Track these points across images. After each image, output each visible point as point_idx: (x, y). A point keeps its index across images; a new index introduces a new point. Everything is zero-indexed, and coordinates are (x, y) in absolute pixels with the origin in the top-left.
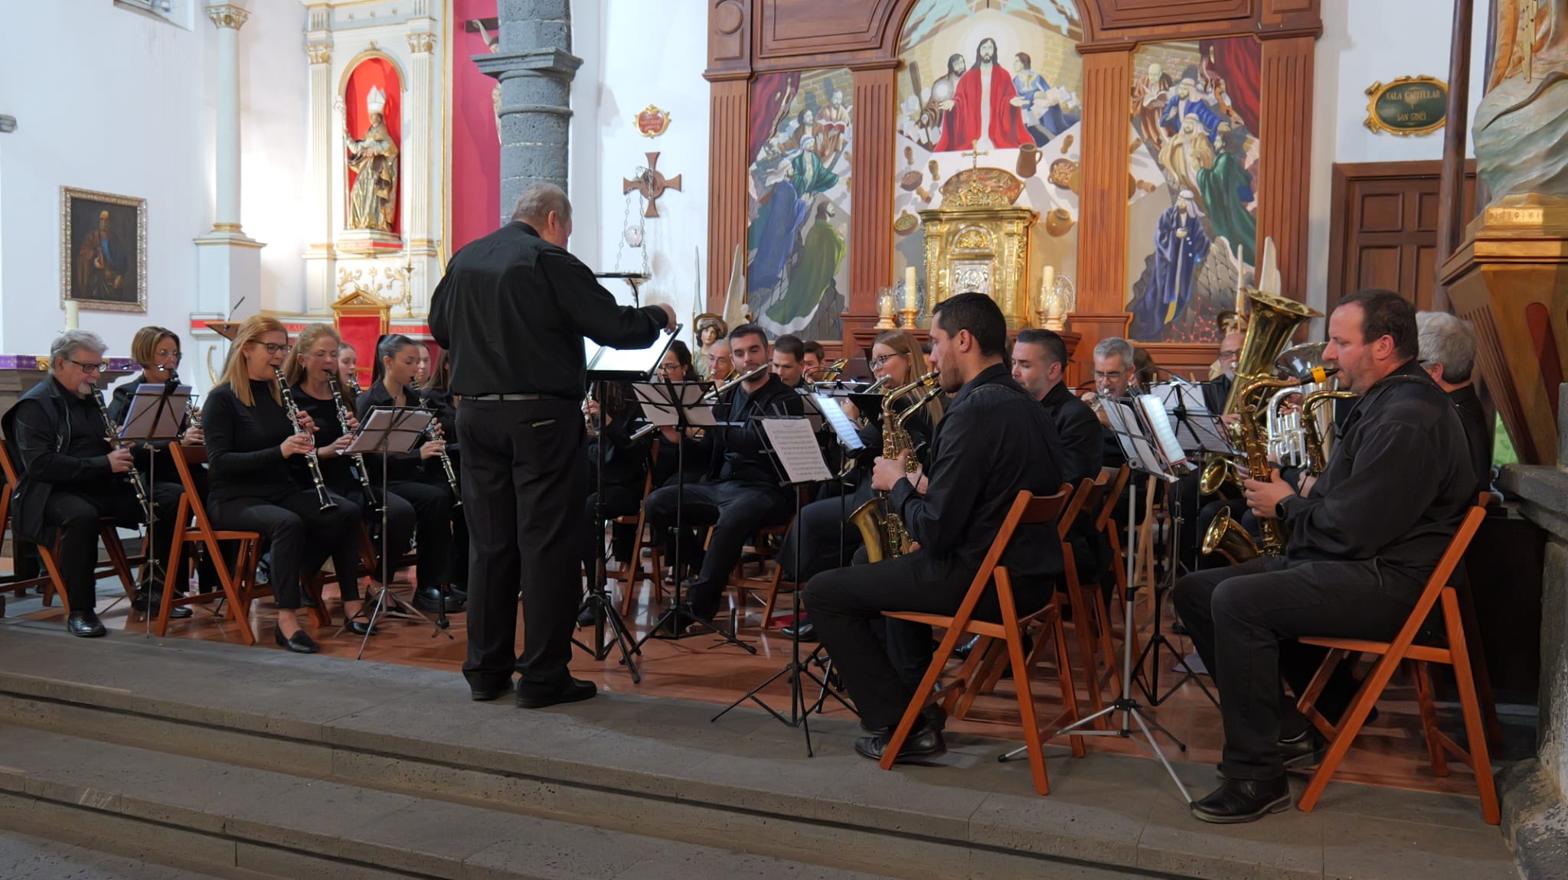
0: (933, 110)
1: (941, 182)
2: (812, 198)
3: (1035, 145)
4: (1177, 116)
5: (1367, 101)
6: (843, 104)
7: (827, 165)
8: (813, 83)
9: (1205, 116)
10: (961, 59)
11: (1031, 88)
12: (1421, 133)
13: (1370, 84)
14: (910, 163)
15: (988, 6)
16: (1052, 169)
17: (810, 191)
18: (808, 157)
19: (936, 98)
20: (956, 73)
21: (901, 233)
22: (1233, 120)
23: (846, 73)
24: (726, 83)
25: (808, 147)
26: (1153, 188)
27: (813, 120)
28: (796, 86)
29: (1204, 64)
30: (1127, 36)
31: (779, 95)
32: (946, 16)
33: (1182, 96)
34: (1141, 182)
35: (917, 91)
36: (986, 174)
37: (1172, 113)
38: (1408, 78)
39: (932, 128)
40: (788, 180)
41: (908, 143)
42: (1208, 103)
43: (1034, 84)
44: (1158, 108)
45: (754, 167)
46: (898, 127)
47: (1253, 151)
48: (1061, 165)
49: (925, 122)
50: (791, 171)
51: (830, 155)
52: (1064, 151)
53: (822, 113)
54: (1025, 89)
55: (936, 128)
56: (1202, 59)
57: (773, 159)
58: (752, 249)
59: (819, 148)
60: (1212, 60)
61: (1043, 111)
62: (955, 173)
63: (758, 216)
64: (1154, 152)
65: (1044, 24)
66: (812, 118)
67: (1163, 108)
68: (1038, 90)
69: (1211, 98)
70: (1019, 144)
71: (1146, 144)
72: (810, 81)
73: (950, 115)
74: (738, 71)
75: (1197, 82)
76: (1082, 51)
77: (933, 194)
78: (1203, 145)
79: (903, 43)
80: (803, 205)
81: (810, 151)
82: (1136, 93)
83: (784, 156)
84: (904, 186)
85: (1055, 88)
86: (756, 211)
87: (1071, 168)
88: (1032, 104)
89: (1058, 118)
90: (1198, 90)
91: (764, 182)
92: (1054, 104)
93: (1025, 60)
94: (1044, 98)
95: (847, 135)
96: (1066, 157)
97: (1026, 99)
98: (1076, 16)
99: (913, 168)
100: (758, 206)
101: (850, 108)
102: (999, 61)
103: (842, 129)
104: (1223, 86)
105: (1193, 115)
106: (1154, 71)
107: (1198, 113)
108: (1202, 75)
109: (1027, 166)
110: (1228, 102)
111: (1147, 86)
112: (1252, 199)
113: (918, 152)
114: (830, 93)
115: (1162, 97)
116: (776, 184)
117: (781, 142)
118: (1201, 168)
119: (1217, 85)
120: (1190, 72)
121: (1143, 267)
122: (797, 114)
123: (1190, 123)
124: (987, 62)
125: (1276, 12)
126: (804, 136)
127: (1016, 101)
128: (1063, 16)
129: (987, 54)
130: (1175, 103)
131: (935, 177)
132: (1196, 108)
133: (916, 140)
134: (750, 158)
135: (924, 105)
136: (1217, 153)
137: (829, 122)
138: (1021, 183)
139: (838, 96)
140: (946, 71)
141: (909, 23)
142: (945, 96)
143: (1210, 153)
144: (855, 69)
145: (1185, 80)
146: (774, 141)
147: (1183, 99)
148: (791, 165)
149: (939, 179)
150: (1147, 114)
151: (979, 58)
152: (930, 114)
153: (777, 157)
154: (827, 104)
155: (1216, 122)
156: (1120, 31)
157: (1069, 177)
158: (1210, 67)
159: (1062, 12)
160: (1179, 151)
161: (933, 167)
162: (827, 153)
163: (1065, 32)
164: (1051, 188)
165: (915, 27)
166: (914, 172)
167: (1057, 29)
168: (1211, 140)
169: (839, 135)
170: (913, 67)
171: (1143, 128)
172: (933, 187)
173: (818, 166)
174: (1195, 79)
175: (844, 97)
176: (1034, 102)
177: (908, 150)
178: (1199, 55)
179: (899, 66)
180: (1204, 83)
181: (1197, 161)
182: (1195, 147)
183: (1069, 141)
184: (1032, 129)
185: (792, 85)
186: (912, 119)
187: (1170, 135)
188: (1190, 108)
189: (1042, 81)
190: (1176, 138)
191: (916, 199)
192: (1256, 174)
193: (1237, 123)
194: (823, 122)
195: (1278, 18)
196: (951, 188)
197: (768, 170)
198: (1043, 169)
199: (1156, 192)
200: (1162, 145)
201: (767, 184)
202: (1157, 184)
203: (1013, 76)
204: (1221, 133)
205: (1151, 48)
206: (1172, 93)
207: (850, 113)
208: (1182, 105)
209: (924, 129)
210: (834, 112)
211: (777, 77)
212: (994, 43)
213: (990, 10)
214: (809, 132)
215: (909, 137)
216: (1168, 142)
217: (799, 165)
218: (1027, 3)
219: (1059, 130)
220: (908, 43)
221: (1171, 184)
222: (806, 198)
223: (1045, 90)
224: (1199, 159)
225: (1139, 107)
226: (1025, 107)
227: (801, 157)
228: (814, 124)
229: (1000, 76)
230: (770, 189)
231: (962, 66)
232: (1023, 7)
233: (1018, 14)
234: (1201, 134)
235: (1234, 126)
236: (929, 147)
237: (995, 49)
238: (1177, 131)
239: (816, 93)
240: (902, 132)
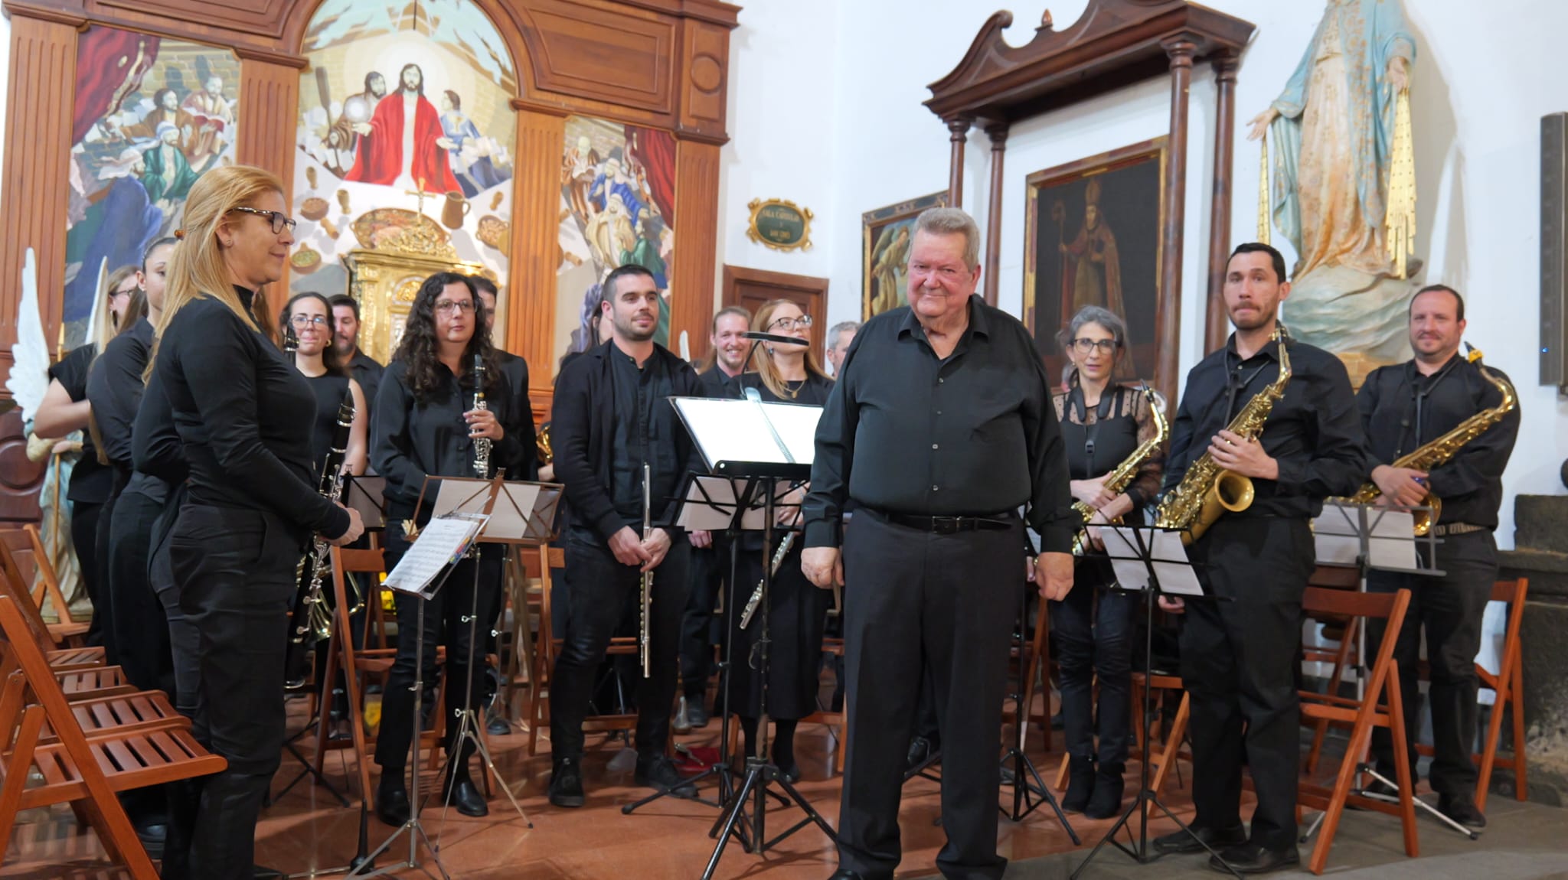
0: (346, 131)
1: (353, 217)
2: (172, 206)
3: (463, 196)
4: (603, 194)
5: (748, 213)
6: (223, 95)
7: (196, 167)
8: (179, 58)
9: (628, 199)
10: (380, 79)
11: (460, 132)
12: (787, 249)
13: (751, 199)
14: (313, 187)
15: (414, 28)
16: (480, 224)
17: (170, 196)
18: (167, 153)
19: (349, 117)
20: (375, 94)
21: (299, 270)
22: (652, 209)
23: (228, 57)
24: (41, 23)
25: (169, 139)
26: (580, 262)
27: (178, 106)
28: (152, 53)
29: (628, 149)
30: (564, 102)
31: (124, 60)
32: (365, 24)
33: (608, 175)
34: (569, 254)
35: (325, 102)
36: (407, 217)
37: (599, 191)
38: (778, 201)
39: (343, 151)
40: (136, 177)
41: (311, 162)
42: (631, 188)
43: (463, 128)
44: (586, 183)
45: (79, 149)
46: (299, 141)
47: (668, 242)
48: (490, 221)
49: (334, 141)
50: (141, 166)
51: (201, 157)
52: (494, 207)
53: (191, 99)
54: (453, 131)
55: (348, 152)
56: (626, 145)
57: (111, 145)
58: (74, 261)
59: (186, 144)
60: (635, 147)
61: (473, 160)
62: (368, 209)
63: (85, 218)
64: (582, 223)
65: (475, 65)
66: (176, 102)
67: (591, 184)
68: (467, 135)
69: (633, 183)
70: (445, 190)
71: (574, 215)
72: (175, 54)
73: (366, 142)
74: (64, 11)
75: (621, 165)
76: (515, 106)
77: (342, 230)
78: (625, 227)
79: (307, 40)
80: (157, 215)
81: (170, 144)
82: (566, 162)
83: (129, 143)
84: (304, 214)
85: (486, 138)
86: (81, 210)
87: (501, 227)
88: (460, 150)
89: (488, 172)
90: (622, 173)
91: (96, 174)
92: (484, 155)
93: (455, 100)
94: (474, 145)
95: (230, 135)
96: (495, 214)
97: (455, 142)
98: (510, 67)
99: (317, 194)
100: (86, 203)
101: (233, 102)
102: (426, 92)
103: (220, 126)
104: (644, 174)
105: (617, 196)
106: (583, 144)
107: (622, 195)
108: (626, 159)
109: (454, 216)
110: (647, 190)
111: (577, 157)
112: (665, 287)
113: (323, 174)
114: (204, 75)
115: (590, 172)
116: (116, 179)
117: (126, 124)
118: (624, 250)
119: (639, 172)
120: (616, 153)
121: (569, 341)
122: (153, 92)
123: (614, 201)
124: (411, 90)
125: (693, 116)
126: (163, 124)
127: (443, 142)
128: (496, 64)
129: (412, 82)
130: (602, 180)
131: (345, 210)
132: (620, 190)
133: (323, 161)
134: (77, 136)
135: (334, 122)
136: (637, 237)
137: (202, 114)
138: (447, 234)
139: (216, 84)
140: (362, 88)
141: (318, 19)
142: (361, 117)
143: (631, 236)
144: (242, 54)
145: (612, 161)
146: (113, 120)
147: (610, 178)
148: (141, 158)
149: (350, 213)
150: (575, 186)
151: (403, 84)
152: (340, 133)
153: (120, 143)
154: (199, 89)
155: (637, 207)
156: (555, 95)
157: (499, 237)
158: (633, 152)
159: (495, 58)
160: (605, 229)
161: (343, 197)
162: (197, 152)
163: (498, 81)
164: (479, 245)
165: (324, 26)
166: (318, 199)
167: (489, 75)
168: (633, 223)
169: (215, 134)
170: (321, 74)
171: (572, 199)
172: (343, 221)
173: (183, 168)
174: (620, 161)
175: (224, 86)
176: (465, 147)
177: (311, 172)
178: (623, 139)
179: (302, 66)
180: (628, 167)
181: (620, 242)
182: (618, 228)
183: (498, 199)
184: (460, 177)
185: (146, 50)
186: (317, 134)
187: (597, 211)
188: (615, 188)
189: (472, 127)
190: (602, 216)
191: (319, 232)
192: (670, 264)
193: (655, 212)
194: (193, 112)
195: (693, 122)
196: (364, 226)
197: (104, 158)
198: (470, 223)
199: (581, 267)
200: (589, 220)
201: (101, 177)
202: (584, 259)
203: (440, 113)
204: (641, 219)
205: (581, 120)
206: (599, 169)
207: (233, 109)
208: (608, 184)
209: (332, 151)
210: (209, 104)
211: (122, 37)
212: (420, 71)
213: (416, 34)
214: (170, 119)
215: (313, 156)
216: (595, 218)
217: (153, 159)
218: (459, 38)
219: (489, 184)
220: (314, 43)
221: (596, 260)
222: (162, 204)
223: (476, 138)
224: (622, 241)
225: (569, 178)
226: (453, 150)
227: (157, 150)
228: (178, 111)
229: (425, 109)
230: (105, 184)
231: (382, 87)
232: (454, 42)
233: (447, 46)
234: (624, 217)
235: (653, 214)
236: (337, 172)
237: (421, 79)
238: (603, 209)
239: (183, 71)
240: (303, 148)
